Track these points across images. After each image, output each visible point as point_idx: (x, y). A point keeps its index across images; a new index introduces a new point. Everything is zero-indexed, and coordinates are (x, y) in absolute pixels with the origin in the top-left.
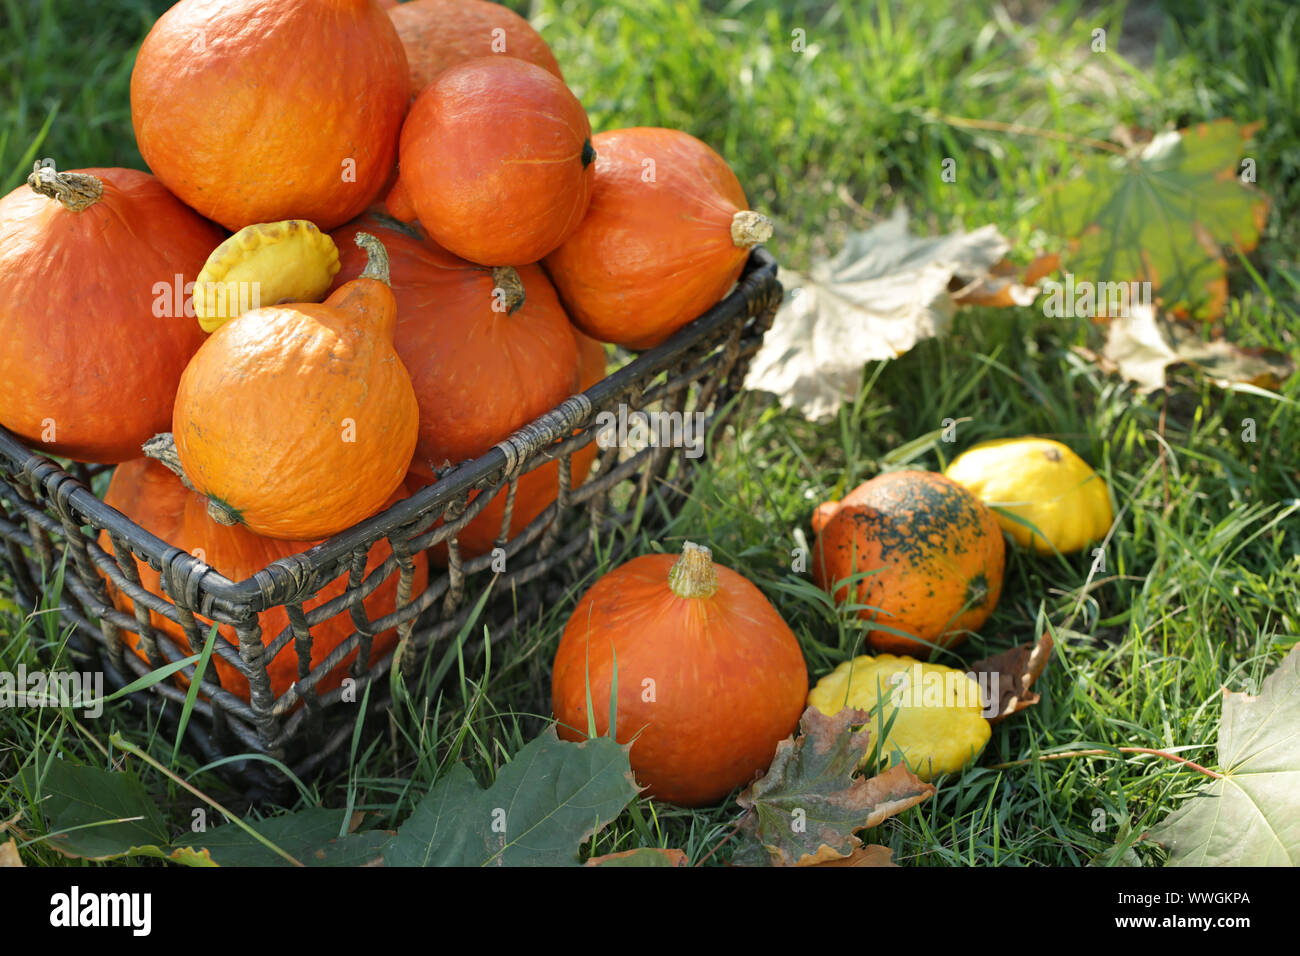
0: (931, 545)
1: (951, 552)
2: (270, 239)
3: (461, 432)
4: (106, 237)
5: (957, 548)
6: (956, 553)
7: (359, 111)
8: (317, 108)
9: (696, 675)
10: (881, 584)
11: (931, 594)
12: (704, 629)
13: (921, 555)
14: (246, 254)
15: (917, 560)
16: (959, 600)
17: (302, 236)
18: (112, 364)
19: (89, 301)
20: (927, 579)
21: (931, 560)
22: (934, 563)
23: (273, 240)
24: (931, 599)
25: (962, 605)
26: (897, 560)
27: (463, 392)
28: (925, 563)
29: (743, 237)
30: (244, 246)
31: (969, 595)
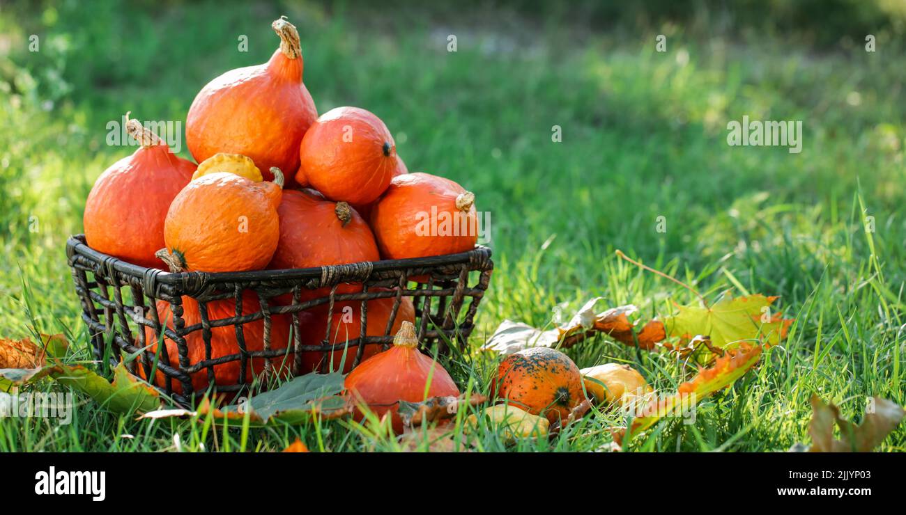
0: (539, 365)
1: (549, 371)
2: (229, 159)
3: (306, 265)
4: (158, 161)
5: (553, 370)
6: (552, 372)
7: (283, 118)
8: (263, 111)
9: (397, 379)
10: (511, 382)
11: (535, 388)
12: (406, 361)
13: (533, 368)
14: (216, 163)
15: (531, 370)
16: (552, 396)
17: (244, 162)
18: (147, 211)
19: (143, 183)
20: (534, 380)
21: (538, 372)
22: (539, 373)
23: (230, 159)
24: (535, 391)
25: (553, 400)
26: (520, 370)
27: (310, 245)
28: (535, 373)
29: (460, 202)
30: (215, 160)
31: (557, 395)
